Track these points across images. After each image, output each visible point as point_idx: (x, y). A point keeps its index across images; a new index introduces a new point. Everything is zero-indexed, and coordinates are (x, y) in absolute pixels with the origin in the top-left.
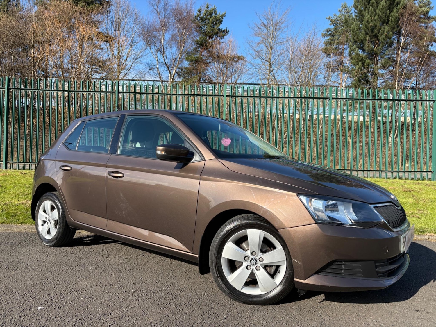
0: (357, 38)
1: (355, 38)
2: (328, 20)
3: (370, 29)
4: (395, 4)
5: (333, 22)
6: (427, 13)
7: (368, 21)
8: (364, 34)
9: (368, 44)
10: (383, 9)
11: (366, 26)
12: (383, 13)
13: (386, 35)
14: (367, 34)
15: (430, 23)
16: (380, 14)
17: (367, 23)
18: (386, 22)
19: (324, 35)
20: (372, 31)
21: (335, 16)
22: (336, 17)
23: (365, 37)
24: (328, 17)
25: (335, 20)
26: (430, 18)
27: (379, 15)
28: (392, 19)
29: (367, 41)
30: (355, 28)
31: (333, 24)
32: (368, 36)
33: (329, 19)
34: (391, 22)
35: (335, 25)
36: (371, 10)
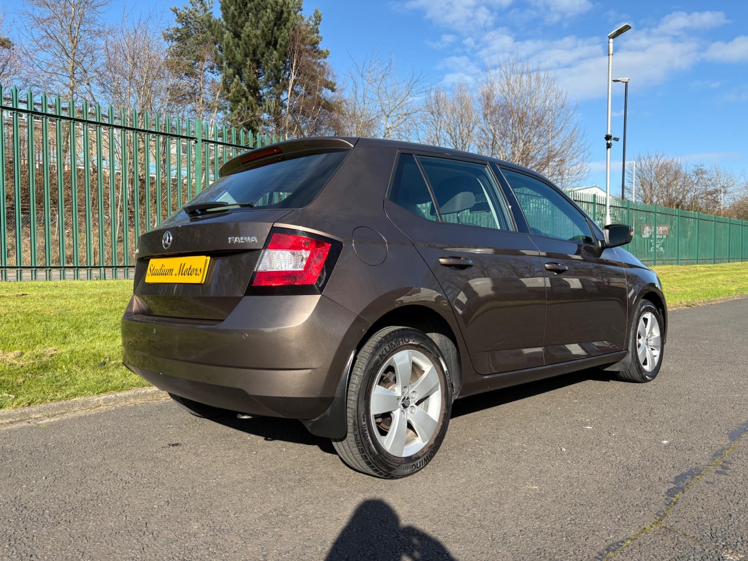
0: (233, 59)
1: (230, 57)
2: (173, 12)
3: (251, 48)
4: (283, 20)
5: (181, 18)
6: (317, 43)
7: (248, 36)
8: (243, 55)
9: (249, 72)
10: (270, 23)
11: (246, 44)
12: (269, 29)
13: (275, 64)
14: (246, 55)
15: (319, 59)
16: (266, 29)
17: (247, 38)
18: (272, 43)
19: (169, 37)
20: (254, 53)
21: (186, 8)
22: (187, 11)
23: (243, 60)
24: (173, 8)
25: (186, 16)
26: (320, 53)
27: (263, 31)
28: (282, 42)
29: (248, 66)
30: (229, 42)
31: (183, 22)
32: (248, 59)
33: (175, 11)
34: (280, 46)
35: (184, 23)
36: (251, 19)
